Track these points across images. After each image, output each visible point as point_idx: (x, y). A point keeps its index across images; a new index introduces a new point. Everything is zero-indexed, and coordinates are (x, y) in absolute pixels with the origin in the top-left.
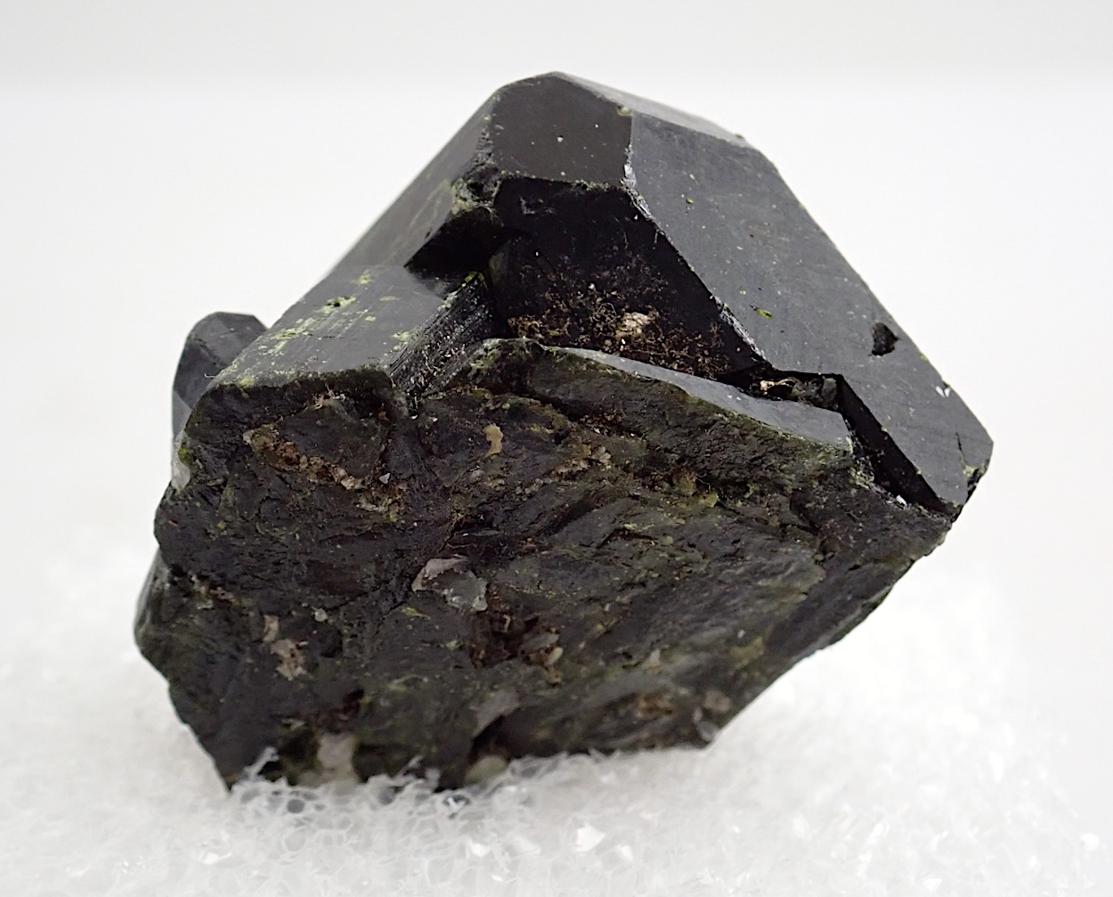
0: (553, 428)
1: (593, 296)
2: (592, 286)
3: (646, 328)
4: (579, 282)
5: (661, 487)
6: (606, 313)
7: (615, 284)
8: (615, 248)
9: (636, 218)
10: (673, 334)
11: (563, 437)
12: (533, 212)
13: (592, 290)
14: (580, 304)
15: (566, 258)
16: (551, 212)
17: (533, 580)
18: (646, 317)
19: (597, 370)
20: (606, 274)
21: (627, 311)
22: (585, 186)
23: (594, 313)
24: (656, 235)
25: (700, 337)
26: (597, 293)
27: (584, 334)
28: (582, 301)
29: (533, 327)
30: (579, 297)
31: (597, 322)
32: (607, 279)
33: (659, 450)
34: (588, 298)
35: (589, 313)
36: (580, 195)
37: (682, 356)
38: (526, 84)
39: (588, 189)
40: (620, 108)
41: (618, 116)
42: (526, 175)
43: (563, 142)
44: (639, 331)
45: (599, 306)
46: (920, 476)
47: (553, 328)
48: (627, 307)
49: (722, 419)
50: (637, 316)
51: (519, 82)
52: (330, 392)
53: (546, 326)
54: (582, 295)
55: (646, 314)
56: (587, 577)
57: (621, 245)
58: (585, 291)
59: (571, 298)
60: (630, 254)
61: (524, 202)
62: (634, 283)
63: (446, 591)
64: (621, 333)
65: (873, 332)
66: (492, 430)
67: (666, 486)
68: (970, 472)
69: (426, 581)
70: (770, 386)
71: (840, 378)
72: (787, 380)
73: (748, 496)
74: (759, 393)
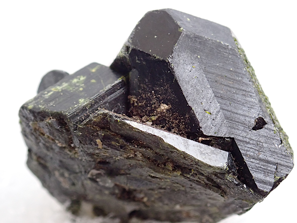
0: (119, 143)
1: (153, 95)
2: (153, 92)
3: (167, 110)
4: (149, 89)
5: (161, 166)
6: (156, 102)
7: (160, 93)
8: (161, 80)
9: (169, 72)
10: (174, 115)
11: (123, 147)
12: (139, 62)
13: (153, 93)
14: (149, 97)
15: (147, 80)
16: (144, 63)
17: (125, 183)
18: (167, 106)
19: (133, 129)
20: (158, 89)
21: (162, 103)
22: (155, 57)
23: (153, 101)
24: (174, 79)
25: (182, 117)
26: (154, 94)
27: (149, 107)
28: (149, 96)
29: (134, 101)
30: (149, 94)
31: (153, 104)
32: (157, 90)
33: (160, 154)
34: (151, 95)
35: (151, 100)
36: (153, 60)
37: (176, 123)
38: (154, 12)
39: (156, 58)
40: (180, 28)
41: (178, 31)
42: (139, 49)
43: (156, 38)
44: (165, 111)
45: (154, 99)
46: (253, 179)
47: (140, 102)
48: (162, 101)
49: (176, 151)
50: (165, 105)
51: (153, 11)
52: (51, 117)
53: (138, 101)
54: (150, 94)
55: (167, 105)
56: (143, 185)
57: (163, 80)
58: (151, 92)
59: (147, 94)
60: (165, 84)
61: (137, 58)
62: (165, 94)
63: (98, 180)
64: (159, 110)
65: (257, 120)
66: (98, 141)
67: (163, 166)
68: (278, 178)
69: (92, 175)
70: (203, 139)
71: (233, 139)
72: (210, 138)
73: (191, 174)
74: (199, 142)
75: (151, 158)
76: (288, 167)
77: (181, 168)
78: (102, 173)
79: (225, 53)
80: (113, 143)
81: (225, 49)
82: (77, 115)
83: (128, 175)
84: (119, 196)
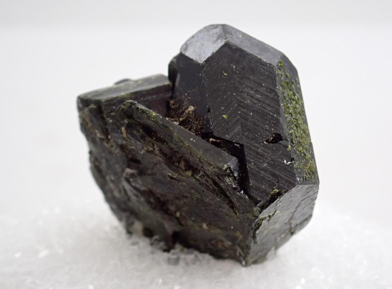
0: (140, 133)
2: (187, 94)
3: (193, 112)
4: (184, 92)
5: (175, 165)
6: (186, 104)
7: (191, 95)
9: (200, 75)
11: (143, 137)
14: (183, 100)
20: (190, 91)
21: (191, 105)
25: (202, 119)
26: (187, 96)
27: (181, 109)
30: (182, 97)
31: (184, 106)
33: (175, 151)
34: (184, 98)
37: (196, 124)
44: (191, 112)
45: (186, 101)
46: (250, 186)
50: (192, 107)
53: (175, 104)
58: (185, 95)
63: (131, 180)
64: (186, 111)
65: (274, 135)
66: (123, 129)
67: (177, 164)
68: (276, 191)
69: (127, 174)
70: (214, 140)
71: (242, 146)
72: (220, 140)
73: (199, 175)
74: (209, 142)
75: (167, 154)
76: (290, 183)
77: (193, 169)
78: (135, 174)
79: (262, 69)
80: (135, 132)
81: (264, 65)
82: (114, 105)
83: (154, 176)
84: (154, 205)
